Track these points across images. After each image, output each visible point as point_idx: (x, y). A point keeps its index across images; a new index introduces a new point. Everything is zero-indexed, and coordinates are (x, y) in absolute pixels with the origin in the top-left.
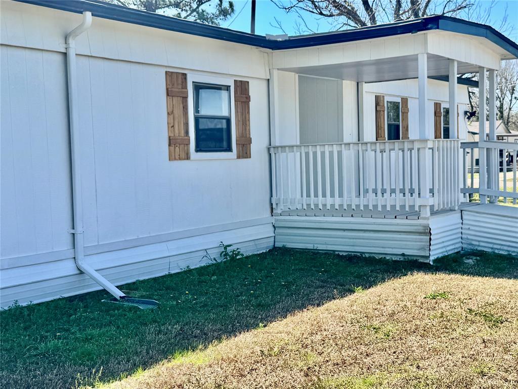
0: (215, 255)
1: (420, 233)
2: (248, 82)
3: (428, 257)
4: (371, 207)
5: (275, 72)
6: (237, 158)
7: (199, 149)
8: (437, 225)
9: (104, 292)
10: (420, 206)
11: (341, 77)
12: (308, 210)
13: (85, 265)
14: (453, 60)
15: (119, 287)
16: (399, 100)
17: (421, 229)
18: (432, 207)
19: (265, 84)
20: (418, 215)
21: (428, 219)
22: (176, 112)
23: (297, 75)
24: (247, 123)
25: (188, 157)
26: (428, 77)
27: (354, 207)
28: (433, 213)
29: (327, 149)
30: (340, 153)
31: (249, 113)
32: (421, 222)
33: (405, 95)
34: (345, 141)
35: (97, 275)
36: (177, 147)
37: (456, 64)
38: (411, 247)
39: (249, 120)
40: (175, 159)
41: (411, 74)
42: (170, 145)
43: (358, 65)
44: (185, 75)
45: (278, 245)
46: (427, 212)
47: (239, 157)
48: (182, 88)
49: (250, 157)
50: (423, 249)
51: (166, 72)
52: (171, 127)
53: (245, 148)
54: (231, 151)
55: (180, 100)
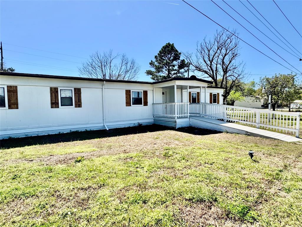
1: (174, 122)
2: (147, 91)
3: (176, 127)
5: (154, 89)
7: (133, 104)
8: (178, 121)
10: (175, 117)
16: (196, 93)
18: (177, 117)
19: (152, 91)
22: (128, 97)
23: (162, 89)
24: (147, 99)
25: (130, 106)
28: (178, 118)
31: (147, 97)
32: (175, 120)
33: (198, 92)
35: (106, 126)
36: (128, 104)
38: (173, 125)
40: (127, 106)
42: (126, 103)
44: (130, 90)
45: (154, 123)
46: (176, 118)
47: (144, 106)
48: (129, 93)
49: (147, 106)
50: (175, 125)
51: (126, 90)
52: (126, 100)
53: (146, 104)
54: (142, 104)
55: (129, 95)
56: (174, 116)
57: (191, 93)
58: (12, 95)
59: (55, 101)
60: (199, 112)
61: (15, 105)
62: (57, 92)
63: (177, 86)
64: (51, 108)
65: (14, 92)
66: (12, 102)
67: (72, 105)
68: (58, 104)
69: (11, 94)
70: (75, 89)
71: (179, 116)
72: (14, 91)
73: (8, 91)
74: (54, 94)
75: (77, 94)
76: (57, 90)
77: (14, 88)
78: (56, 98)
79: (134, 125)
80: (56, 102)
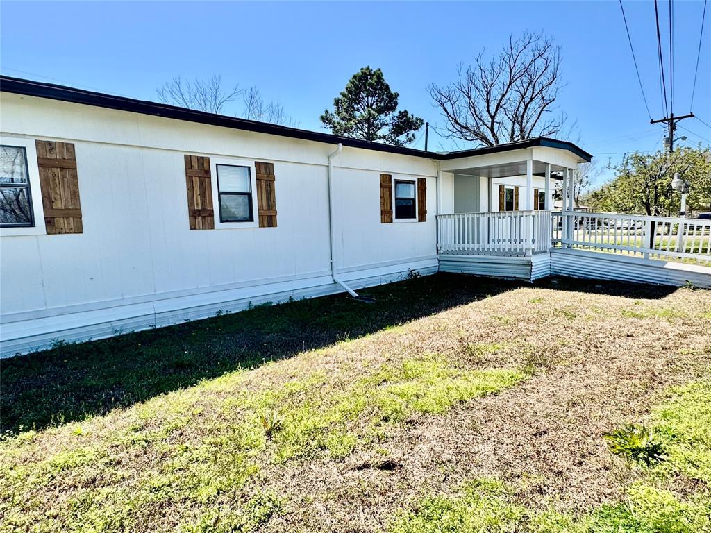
0: (405, 275)
1: (525, 265)
2: (425, 179)
3: (529, 279)
4: (496, 250)
5: (441, 173)
6: (418, 222)
7: (396, 217)
8: (536, 260)
9: (347, 294)
11: (479, 175)
12: (459, 251)
13: (337, 279)
14: (548, 164)
15: (355, 291)
16: (513, 188)
17: (526, 263)
18: (533, 250)
19: (435, 179)
20: (524, 254)
21: (530, 257)
22: (385, 197)
23: (453, 174)
24: (425, 202)
25: (391, 221)
26: (533, 174)
27: (486, 249)
28: (534, 253)
29: (471, 216)
30: (478, 219)
31: (425, 196)
33: (517, 185)
34: (481, 211)
35: (343, 284)
36: (386, 216)
37: (550, 166)
38: (520, 273)
39: (425, 200)
40: (384, 222)
41: (521, 172)
42: (381, 214)
43: (489, 168)
44: (390, 176)
45: (440, 270)
46: (530, 253)
48: (389, 183)
49: (426, 221)
50: (527, 274)
51: (380, 174)
52: (383, 204)
53: (423, 218)
54: (415, 217)
55: (388, 189)
58: (58, 180)
59: (202, 204)
61: (71, 219)
62: (208, 172)
64: (191, 229)
65: (62, 169)
66: (59, 205)
67: (251, 219)
68: (211, 214)
69: (54, 175)
70: (258, 165)
72: (65, 165)
73: (43, 164)
74: (197, 178)
75: (264, 183)
76: (205, 165)
77: (61, 153)
78: (205, 193)
79: (401, 278)
80: (203, 209)
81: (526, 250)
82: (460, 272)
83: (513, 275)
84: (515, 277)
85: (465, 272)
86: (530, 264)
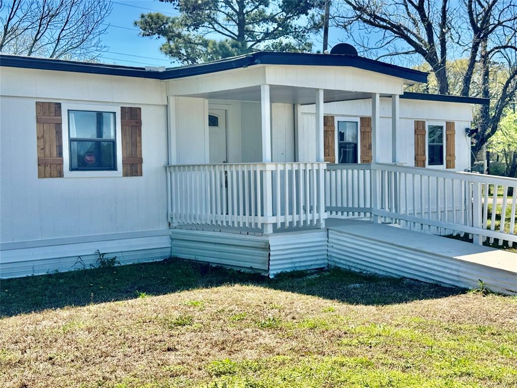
1: (261, 249)
2: (140, 109)
3: (268, 271)
5: (172, 99)
6: (123, 176)
7: (72, 169)
8: (277, 243)
16: (356, 120)
17: (263, 245)
18: (275, 225)
19: (163, 110)
20: (261, 232)
21: (268, 236)
22: (47, 137)
23: (207, 101)
24: (138, 145)
25: (60, 175)
28: (276, 230)
31: (140, 135)
32: (263, 238)
33: (365, 115)
36: (48, 166)
38: (257, 262)
39: (140, 142)
40: (45, 177)
42: (39, 165)
44: (58, 104)
45: (174, 255)
46: (270, 230)
47: (126, 174)
48: (55, 116)
49: (141, 175)
50: (264, 263)
51: (36, 102)
52: (41, 149)
53: (134, 167)
54: (116, 169)
55: (53, 127)
56: (260, 220)
57: (336, 120)
60: (368, 206)
63: (273, 88)
71: (280, 219)
79: (80, 267)
81: (262, 224)
82: (192, 257)
83: (248, 265)
84: (251, 268)
85: (200, 259)
86: (267, 248)
